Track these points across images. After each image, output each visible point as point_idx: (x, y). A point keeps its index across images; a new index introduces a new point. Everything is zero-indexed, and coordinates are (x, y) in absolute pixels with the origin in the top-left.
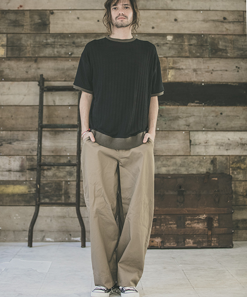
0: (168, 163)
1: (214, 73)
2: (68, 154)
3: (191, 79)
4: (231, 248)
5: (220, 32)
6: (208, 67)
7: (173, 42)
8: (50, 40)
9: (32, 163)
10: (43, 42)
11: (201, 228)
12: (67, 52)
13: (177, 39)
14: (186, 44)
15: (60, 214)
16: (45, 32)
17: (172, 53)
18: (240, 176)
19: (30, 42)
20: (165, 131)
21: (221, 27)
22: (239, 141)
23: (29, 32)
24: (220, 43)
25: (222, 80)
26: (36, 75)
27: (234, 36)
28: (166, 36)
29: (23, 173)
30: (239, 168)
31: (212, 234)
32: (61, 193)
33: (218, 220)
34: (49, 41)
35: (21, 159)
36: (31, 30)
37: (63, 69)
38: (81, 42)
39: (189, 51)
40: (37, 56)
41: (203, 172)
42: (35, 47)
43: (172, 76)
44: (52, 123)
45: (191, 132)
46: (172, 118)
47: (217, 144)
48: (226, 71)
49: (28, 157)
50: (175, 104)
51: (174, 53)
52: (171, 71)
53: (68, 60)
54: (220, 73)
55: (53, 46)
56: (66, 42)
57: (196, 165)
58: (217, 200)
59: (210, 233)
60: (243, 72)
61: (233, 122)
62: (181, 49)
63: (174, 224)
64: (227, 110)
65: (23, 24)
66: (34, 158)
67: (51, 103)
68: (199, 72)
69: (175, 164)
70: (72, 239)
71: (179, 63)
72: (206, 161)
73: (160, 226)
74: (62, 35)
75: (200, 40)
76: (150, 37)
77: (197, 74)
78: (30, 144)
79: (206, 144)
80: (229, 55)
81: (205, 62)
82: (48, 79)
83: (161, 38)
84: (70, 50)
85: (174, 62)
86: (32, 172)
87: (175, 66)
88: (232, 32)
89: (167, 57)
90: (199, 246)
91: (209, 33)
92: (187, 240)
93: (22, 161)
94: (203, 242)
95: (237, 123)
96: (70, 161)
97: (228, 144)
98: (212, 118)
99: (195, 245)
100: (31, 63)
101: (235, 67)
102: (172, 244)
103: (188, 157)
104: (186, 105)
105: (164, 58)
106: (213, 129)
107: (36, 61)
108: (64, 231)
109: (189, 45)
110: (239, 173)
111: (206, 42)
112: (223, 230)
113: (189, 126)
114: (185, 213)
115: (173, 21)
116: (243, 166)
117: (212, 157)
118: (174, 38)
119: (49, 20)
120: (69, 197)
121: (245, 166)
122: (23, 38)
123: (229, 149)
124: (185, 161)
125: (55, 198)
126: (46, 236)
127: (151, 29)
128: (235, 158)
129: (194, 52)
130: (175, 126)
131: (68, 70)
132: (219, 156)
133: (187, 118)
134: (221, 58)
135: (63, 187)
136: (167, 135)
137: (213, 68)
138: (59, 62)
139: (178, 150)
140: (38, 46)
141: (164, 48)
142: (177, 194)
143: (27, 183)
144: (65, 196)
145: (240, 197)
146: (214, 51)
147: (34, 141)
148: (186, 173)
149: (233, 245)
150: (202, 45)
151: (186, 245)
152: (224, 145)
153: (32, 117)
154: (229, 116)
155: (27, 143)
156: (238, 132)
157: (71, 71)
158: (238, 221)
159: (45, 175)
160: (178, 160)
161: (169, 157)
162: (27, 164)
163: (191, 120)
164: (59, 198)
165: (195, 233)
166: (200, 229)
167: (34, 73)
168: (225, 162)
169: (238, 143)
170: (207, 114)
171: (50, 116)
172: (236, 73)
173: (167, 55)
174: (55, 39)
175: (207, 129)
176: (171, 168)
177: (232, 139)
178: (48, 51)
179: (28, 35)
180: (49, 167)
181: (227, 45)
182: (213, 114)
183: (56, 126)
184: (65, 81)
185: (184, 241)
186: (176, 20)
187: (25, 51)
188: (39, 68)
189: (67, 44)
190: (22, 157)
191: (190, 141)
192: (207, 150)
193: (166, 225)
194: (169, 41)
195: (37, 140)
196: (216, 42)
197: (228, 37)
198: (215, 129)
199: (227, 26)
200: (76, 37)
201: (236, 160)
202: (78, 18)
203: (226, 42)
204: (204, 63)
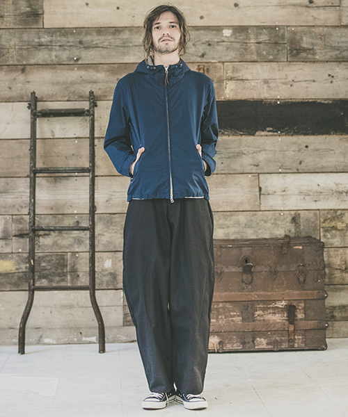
0: (227, 223)
1: (296, 85)
2: (76, 212)
3: (260, 94)
4: (323, 350)
5: (304, 22)
6: (286, 75)
7: (232, 40)
8: (45, 39)
9: (21, 226)
10: (33, 41)
11: (278, 321)
12: (71, 56)
13: (238, 34)
14: (252, 41)
15: (65, 302)
16: (37, 27)
17: (232, 55)
18: (336, 240)
19: (14, 41)
20: (222, 174)
21: (305, 14)
22: (335, 188)
23: (12, 26)
24: (304, 39)
25: (308, 96)
26: (24, 92)
27: (326, 29)
28: (223, 29)
29: (7, 242)
30: (334, 228)
31: (294, 330)
32: (65, 271)
33: (304, 308)
34: (43, 40)
35: (3, 221)
36: (15, 24)
37: (65, 83)
38: (93, 41)
39: (257, 52)
40: (24, 63)
41: (280, 235)
42: (22, 49)
43: (232, 90)
44: (50, 166)
45: (260, 175)
46: (232, 155)
47: (301, 193)
48: (314, 81)
49: (14, 217)
50: (236, 133)
51: (234, 56)
52: (230, 83)
53: (73, 69)
54: (304, 84)
55: (50, 47)
56: (69, 42)
57: (269, 225)
58: (302, 279)
59: (292, 328)
60: (339, 83)
61: (325, 159)
62: (245, 49)
63: (238, 316)
64: (315, 141)
65: (2, 14)
66: (23, 219)
67: (48, 135)
68: (272, 85)
69: (238, 223)
70: (84, 339)
71: (241, 70)
72: (285, 219)
73: (217, 319)
74: (63, 31)
75: (273, 35)
76: (197, 32)
77: (269, 87)
78: (17, 198)
79: (284, 193)
80: (317, 57)
81: (281, 68)
82: (42, 98)
83: (214, 32)
84: (76, 53)
85: (235, 70)
86: (21, 240)
87: (235, 75)
88: (323, 22)
89: (223, 62)
90: (275, 348)
91: (287, 24)
92: (258, 339)
93: (6, 223)
94: (282, 342)
95: (331, 160)
96: (78, 222)
97: (317, 192)
98: (293, 153)
99: (270, 347)
100: (17, 74)
101: (327, 75)
102: (235, 345)
103: (257, 213)
104: (253, 135)
105: (219, 64)
106: (295, 171)
107: (23, 71)
108: (71, 328)
109: (257, 43)
110: (334, 236)
111: (283, 37)
112: (311, 324)
113: (257, 166)
114: (253, 299)
115: (233, 6)
116: (340, 225)
117: (293, 212)
118: (234, 33)
119: (42, 7)
120: (78, 276)
121: (344, 225)
122: (4, 36)
123: (319, 201)
124: (253, 218)
125: (57, 278)
126: (44, 336)
127: (199, 19)
128: (328, 213)
129: (264, 53)
130: (236, 166)
131: (73, 83)
132: (304, 210)
133: (255, 154)
134: (306, 62)
135: (69, 262)
136: (225, 180)
137: (294, 79)
138: (59, 71)
139: (241, 203)
140: (26, 47)
141: (219, 48)
142: (241, 271)
143: (14, 256)
144: (71, 275)
145: (336, 272)
146: (295, 52)
147: (23, 192)
148: (255, 237)
149: (326, 346)
150: (276, 43)
151: (256, 347)
152: (311, 194)
153: (19, 157)
154: (318, 150)
155: (12, 196)
156: (331, 174)
157: (78, 86)
158: (334, 308)
159: (41, 244)
160: (242, 218)
161: (228, 213)
162: (13, 229)
163: (261, 157)
164: (63, 277)
165: (269, 329)
166: (277, 323)
167: (22, 90)
168: (312, 220)
169: (332, 190)
170: (285, 148)
171: (46, 155)
172: (329, 84)
173: (224, 59)
174: (52, 36)
175: (285, 170)
176: (232, 230)
177: (324, 185)
178: (42, 56)
179: (11, 30)
180: (47, 232)
181: (315, 41)
182: (295, 148)
183: (56, 171)
184: (68, 101)
185: (253, 341)
186: (236, 5)
187: (7, 56)
188: (28, 82)
189: (71, 44)
190: (5, 216)
191: (260, 189)
192: (285, 202)
193: (226, 318)
194: (226, 37)
195: (28, 191)
196: (298, 37)
197: (316, 30)
198: (298, 170)
199: (314, 12)
200: (84, 34)
201: (329, 216)
202: (87, 4)
203: (313, 38)
204: (279, 70)
